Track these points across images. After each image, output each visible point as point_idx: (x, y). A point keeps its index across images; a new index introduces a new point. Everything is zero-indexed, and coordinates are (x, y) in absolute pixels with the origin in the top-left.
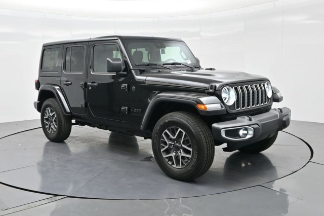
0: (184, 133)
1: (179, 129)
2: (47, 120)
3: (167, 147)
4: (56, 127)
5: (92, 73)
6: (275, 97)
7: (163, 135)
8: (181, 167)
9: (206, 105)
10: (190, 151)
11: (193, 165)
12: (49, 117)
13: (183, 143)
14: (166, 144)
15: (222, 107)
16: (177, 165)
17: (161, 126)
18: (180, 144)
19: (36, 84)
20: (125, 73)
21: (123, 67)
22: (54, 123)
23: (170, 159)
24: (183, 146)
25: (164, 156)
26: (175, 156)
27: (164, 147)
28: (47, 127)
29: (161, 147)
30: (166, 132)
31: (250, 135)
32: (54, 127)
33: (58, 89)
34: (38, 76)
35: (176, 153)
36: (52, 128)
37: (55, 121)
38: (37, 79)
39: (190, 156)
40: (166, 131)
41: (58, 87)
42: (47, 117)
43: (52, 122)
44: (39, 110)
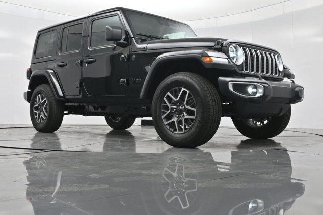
0: (188, 92)
1: (183, 89)
2: (37, 109)
3: (169, 111)
4: (46, 114)
5: (89, 49)
6: (286, 72)
7: (165, 99)
8: (184, 131)
9: (212, 58)
10: (194, 111)
11: (197, 126)
12: (39, 105)
13: (187, 104)
14: (167, 108)
15: (229, 62)
16: (179, 131)
17: (163, 89)
18: (184, 106)
19: (28, 72)
20: (126, 42)
21: (123, 37)
22: (44, 110)
23: (172, 125)
24: (186, 107)
25: (166, 123)
26: (177, 121)
27: (165, 113)
28: (36, 116)
29: (162, 113)
30: (168, 96)
31: (260, 93)
32: (44, 115)
33: (52, 73)
34: (30, 64)
35: (179, 117)
36: (42, 117)
37: (45, 108)
38: (30, 67)
39: (194, 117)
40: (168, 94)
41: (52, 71)
42: (37, 106)
43: (43, 110)
44: (29, 101)
